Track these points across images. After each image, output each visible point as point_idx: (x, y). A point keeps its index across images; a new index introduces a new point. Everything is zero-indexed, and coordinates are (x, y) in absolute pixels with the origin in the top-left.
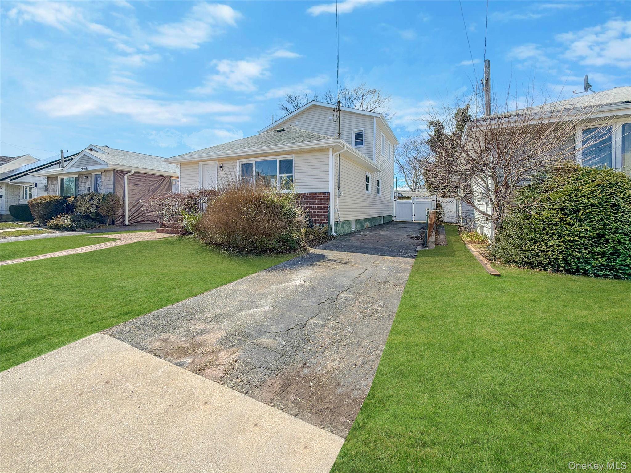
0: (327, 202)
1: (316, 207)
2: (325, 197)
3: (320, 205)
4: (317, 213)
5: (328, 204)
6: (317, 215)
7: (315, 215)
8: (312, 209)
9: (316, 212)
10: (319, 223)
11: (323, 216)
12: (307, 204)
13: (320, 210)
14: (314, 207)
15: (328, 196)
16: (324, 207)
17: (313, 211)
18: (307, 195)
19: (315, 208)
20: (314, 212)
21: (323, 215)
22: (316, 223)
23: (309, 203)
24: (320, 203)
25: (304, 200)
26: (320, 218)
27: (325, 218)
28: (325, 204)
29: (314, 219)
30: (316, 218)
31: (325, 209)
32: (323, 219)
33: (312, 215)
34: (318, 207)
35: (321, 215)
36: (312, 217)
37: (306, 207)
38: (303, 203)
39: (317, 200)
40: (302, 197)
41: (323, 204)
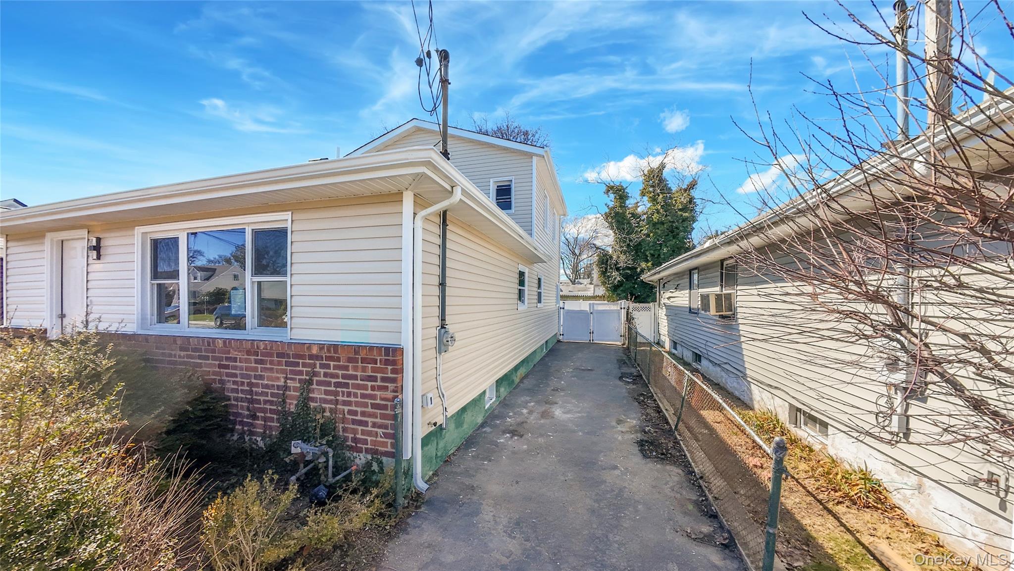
0: (394, 380)
1: (356, 395)
2: (387, 362)
3: (369, 392)
4: (359, 418)
5: (399, 390)
6: (361, 423)
7: (354, 422)
8: (345, 403)
9: (355, 413)
10: (367, 451)
11: (380, 431)
12: (329, 384)
13: (369, 409)
14: (349, 394)
15: (395, 363)
16: (382, 399)
17: (346, 408)
18: (329, 351)
19: (352, 399)
20: (350, 412)
21: (380, 427)
22: (359, 451)
23: (333, 380)
24: (370, 384)
25: (318, 369)
26: (369, 434)
27: (386, 435)
28: (386, 388)
29: (351, 436)
30: (359, 436)
31: (385, 407)
32: (379, 439)
33: (344, 420)
34: (363, 396)
35: (374, 425)
36: (345, 430)
37: (327, 393)
38: (315, 379)
39: (359, 374)
40: (311, 357)
41: (380, 388)
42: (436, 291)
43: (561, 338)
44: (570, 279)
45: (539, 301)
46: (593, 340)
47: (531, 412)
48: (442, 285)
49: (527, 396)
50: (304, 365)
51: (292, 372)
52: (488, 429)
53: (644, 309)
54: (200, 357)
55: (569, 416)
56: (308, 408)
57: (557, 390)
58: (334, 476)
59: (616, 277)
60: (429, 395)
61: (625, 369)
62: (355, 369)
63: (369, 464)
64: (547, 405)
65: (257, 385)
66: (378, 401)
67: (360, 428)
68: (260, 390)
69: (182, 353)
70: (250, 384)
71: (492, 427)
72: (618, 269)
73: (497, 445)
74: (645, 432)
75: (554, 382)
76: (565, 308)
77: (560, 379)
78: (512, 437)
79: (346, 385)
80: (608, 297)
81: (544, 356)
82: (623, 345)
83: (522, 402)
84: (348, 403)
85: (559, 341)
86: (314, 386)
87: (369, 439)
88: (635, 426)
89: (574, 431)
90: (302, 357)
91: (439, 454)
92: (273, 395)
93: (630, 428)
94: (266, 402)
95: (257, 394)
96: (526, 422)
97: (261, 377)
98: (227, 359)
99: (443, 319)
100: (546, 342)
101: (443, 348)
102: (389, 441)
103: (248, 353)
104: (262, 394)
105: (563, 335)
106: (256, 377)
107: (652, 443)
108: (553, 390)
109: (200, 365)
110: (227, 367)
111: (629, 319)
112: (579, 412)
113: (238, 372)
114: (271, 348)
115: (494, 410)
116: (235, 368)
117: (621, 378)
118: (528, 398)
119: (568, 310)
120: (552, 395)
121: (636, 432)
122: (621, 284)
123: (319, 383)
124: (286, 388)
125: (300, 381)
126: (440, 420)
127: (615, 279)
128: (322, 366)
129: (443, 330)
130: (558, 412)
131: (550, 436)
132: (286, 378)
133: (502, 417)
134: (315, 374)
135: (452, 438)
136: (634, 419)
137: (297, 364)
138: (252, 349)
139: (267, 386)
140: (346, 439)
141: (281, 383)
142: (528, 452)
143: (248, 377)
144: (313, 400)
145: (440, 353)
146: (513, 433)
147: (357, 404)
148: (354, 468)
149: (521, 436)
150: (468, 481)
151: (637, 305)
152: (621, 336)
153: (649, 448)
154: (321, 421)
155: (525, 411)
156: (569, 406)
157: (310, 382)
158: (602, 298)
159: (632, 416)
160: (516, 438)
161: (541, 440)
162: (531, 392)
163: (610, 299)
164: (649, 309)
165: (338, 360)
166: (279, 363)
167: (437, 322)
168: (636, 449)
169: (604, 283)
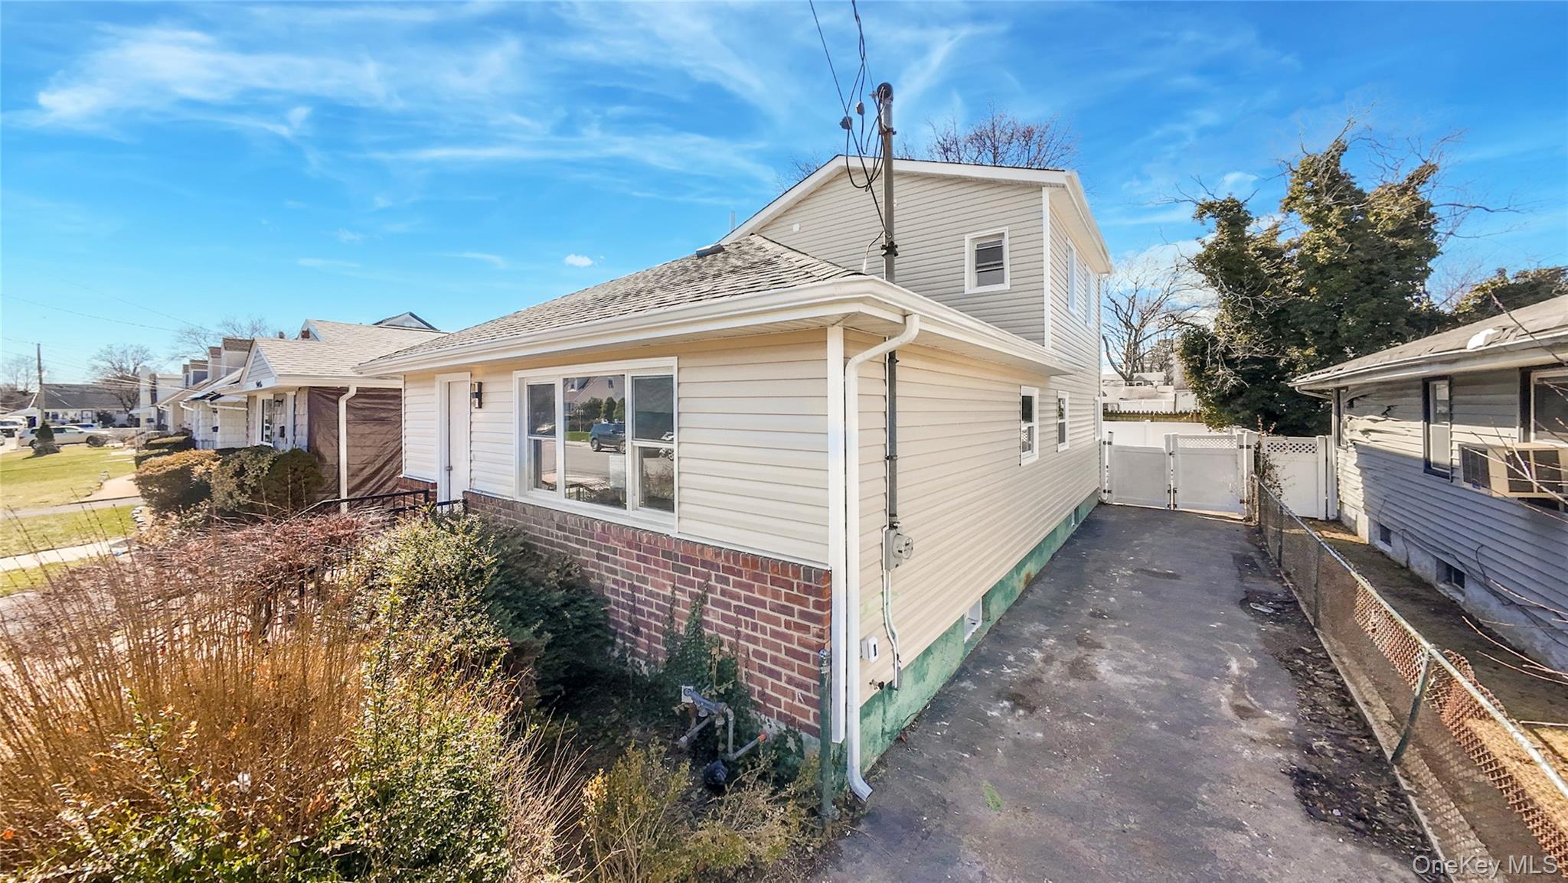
0: (818, 619)
1: (764, 631)
2: (808, 590)
3: (782, 629)
4: (768, 664)
5: (826, 634)
6: (771, 673)
7: (762, 669)
8: (750, 639)
9: (762, 656)
10: (780, 717)
11: (798, 692)
12: (727, 606)
13: (782, 655)
14: (755, 628)
15: (819, 592)
16: (800, 644)
17: (751, 647)
18: (727, 559)
19: (759, 635)
20: (756, 653)
21: (799, 685)
22: (769, 713)
23: (734, 603)
24: (783, 617)
25: (713, 583)
26: (783, 692)
27: (807, 700)
28: (807, 629)
29: (758, 688)
30: (768, 691)
31: (805, 657)
32: (796, 703)
33: (748, 663)
34: (775, 634)
35: (790, 680)
36: (749, 677)
37: (724, 618)
38: (710, 595)
39: (768, 600)
40: (704, 564)
41: (799, 627)
42: (881, 470)
43: (1105, 497)
44: (1121, 373)
45: (1062, 438)
46: (1175, 506)
47: (1048, 660)
48: (891, 458)
49: (1040, 622)
50: (696, 574)
51: (682, 580)
52: (967, 684)
53: (1296, 448)
54: (578, 541)
55: (1127, 679)
56: (702, 636)
57: (1101, 616)
58: (735, 750)
59: (1226, 377)
60: (873, 641)
61: (1252, 580)
62: (763, 591)
63: (781, 739)
64: (1080, 649)
65: (639, 590)
66: (795, 646)
67: (770, 680)
68: (643, 597)
69: (560, 533)
70: (632, 587)
71: (980, 681)
72: (1231, 363)
73: (985, 720)
74: (1310, 750)
75: (1094, 597)
76: (1114, 443)
77: (1107, 590)
78: (1013, 710)
79: (751, 613)
80: (1209, 416)
81: (1072, 536)
82: (1249, 519)
83: (1032, 633)
84: (754, 640)
85: (1101, 503)
86: (709, 606)
87: (783, 699)
88: (1284, 730)
89: (1141, 719)
90: (693, 562)
91: (887, 729)
92: (658, 607)
93: (1271, 732)
94: (651, 614)
95: (640, 601)
96: (1040, 680)
97: (644, 581)
98: (607, 548)
99: (893, 515)
100: (1076, 510)
101: (893, 561)
102: (812, 710)
103: (630, 545)
104: (645, 603)
105: (1109, 492)
106: (639, 579)
107: (1329, 784)
108: (1093, 615)
109: (578, 551)
110: (606, 559)
111: (1261, 468)
112: (1149, 674)
113: (618, 568)
114: (656, 542)
115: (980, 645)
116: (616, 562)
117: (1244, 603)
118: (1043, 628)
119: (1120, 447)
120: (1092, 627)
121: (1287, 746)
122: (1238, 391)
123: (715, 603)
124: (674, 601)
125: (691, 595)
126: (888, 675)
127: (1225, 381)
128: (719, 579)
129: (893, 532)
130: (1104, 668)
131: (1089, 720)
132: (674, 588)
133: (997, 663)
134: (711, 589)
135: (910, 700)
136: (1281, 710)
137: (687, 571)
138: (634, 539)
139: (650, 594)
140: (751, 691)
141: (668, 592)
142: (1044, 748)
143: (630, 577)
144: (708, 624)
145: (888, 569)
146: (1018, 700)
147: (766, 644)
148: (761, 737)
149: (1031, 710)
150: (936, 789)
151: (1280, 439)
152: (1242, 502)
153: (1322, 793)
154: (719, 658)
155: (1037, 655)
156: (1128, 658)
157: (703, 599)
158: (1196, 417)
159: (1275, 704)
160: (1021, 712)
161: (1070, 726)
162: (1052, 614)
163: (1213, 421)
164: (1313, 449)
165: (739, 574)
166: (665, 566)
167: (882, 519)
168: (1286, 791)
169: (1199, 391)
